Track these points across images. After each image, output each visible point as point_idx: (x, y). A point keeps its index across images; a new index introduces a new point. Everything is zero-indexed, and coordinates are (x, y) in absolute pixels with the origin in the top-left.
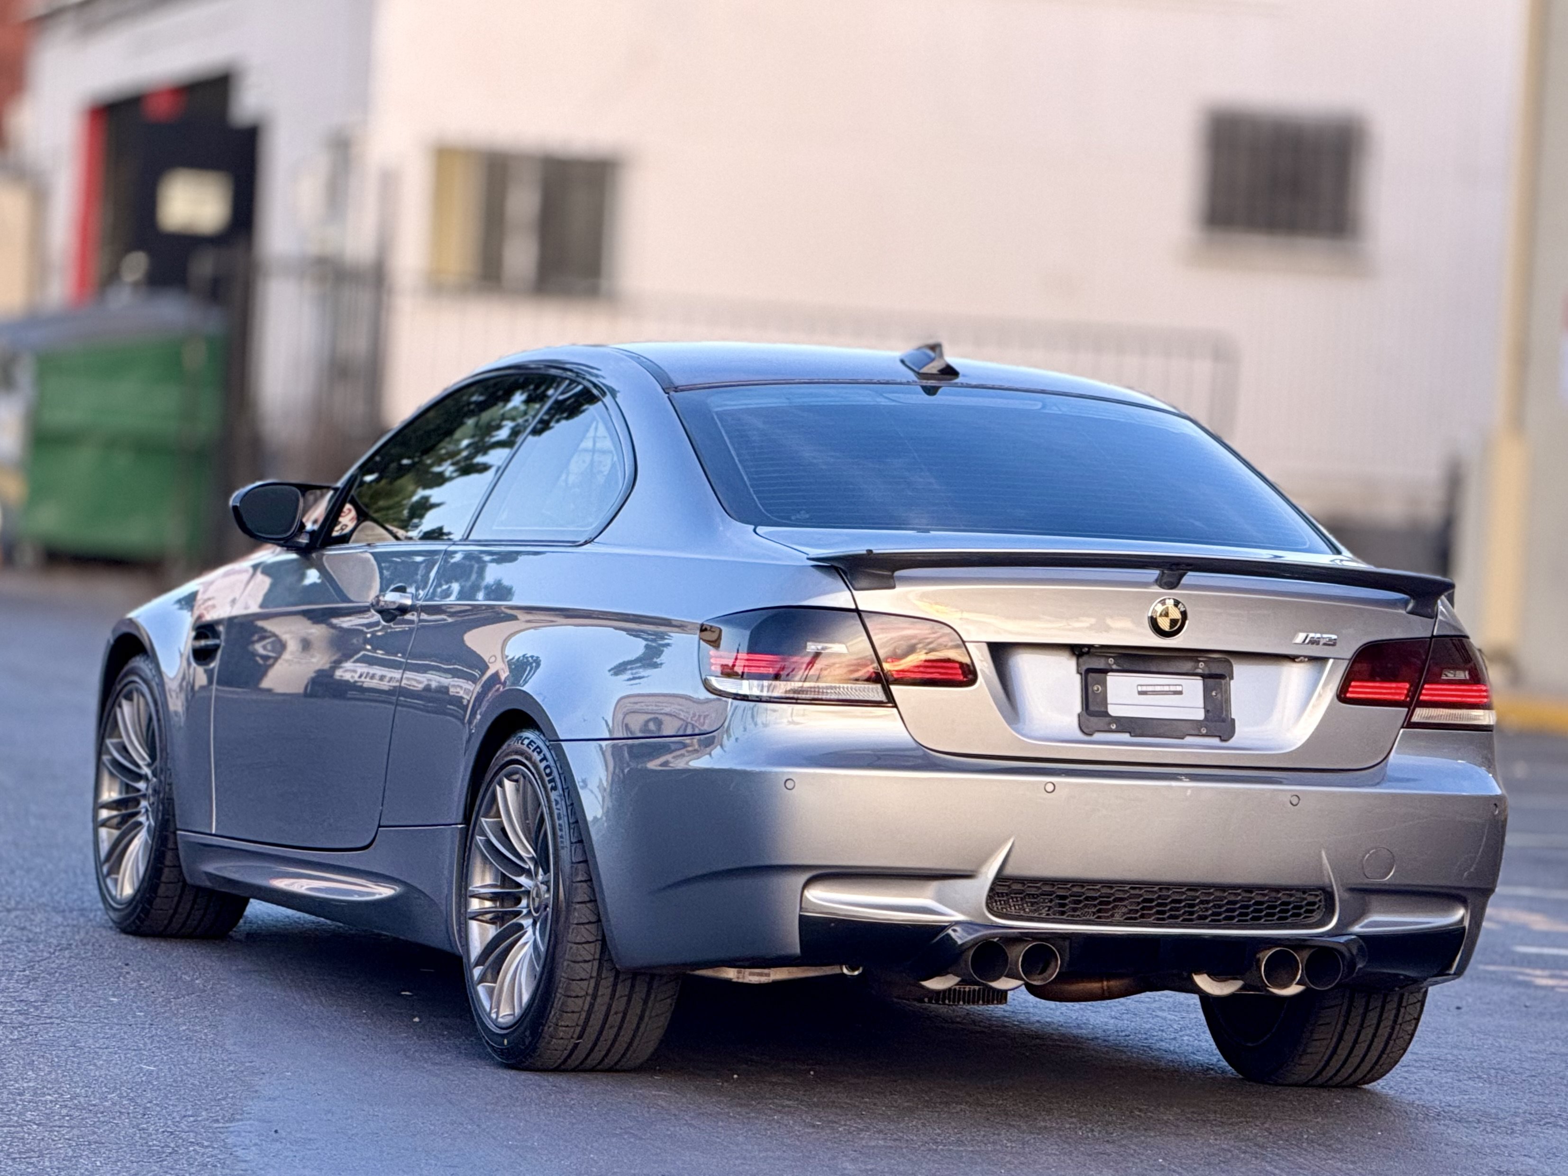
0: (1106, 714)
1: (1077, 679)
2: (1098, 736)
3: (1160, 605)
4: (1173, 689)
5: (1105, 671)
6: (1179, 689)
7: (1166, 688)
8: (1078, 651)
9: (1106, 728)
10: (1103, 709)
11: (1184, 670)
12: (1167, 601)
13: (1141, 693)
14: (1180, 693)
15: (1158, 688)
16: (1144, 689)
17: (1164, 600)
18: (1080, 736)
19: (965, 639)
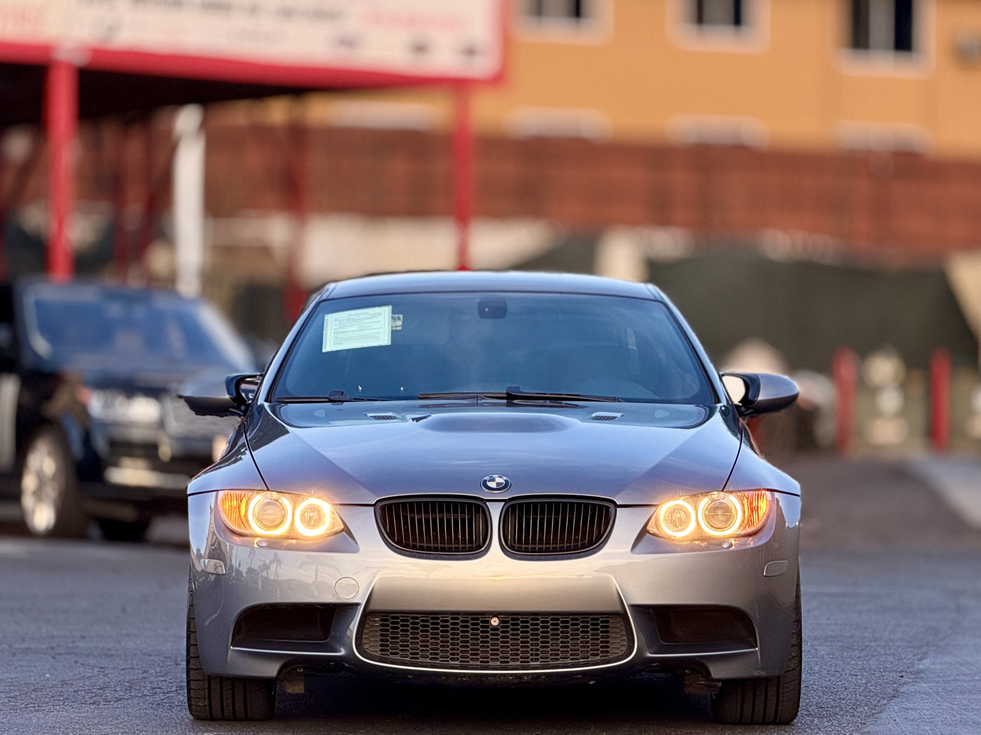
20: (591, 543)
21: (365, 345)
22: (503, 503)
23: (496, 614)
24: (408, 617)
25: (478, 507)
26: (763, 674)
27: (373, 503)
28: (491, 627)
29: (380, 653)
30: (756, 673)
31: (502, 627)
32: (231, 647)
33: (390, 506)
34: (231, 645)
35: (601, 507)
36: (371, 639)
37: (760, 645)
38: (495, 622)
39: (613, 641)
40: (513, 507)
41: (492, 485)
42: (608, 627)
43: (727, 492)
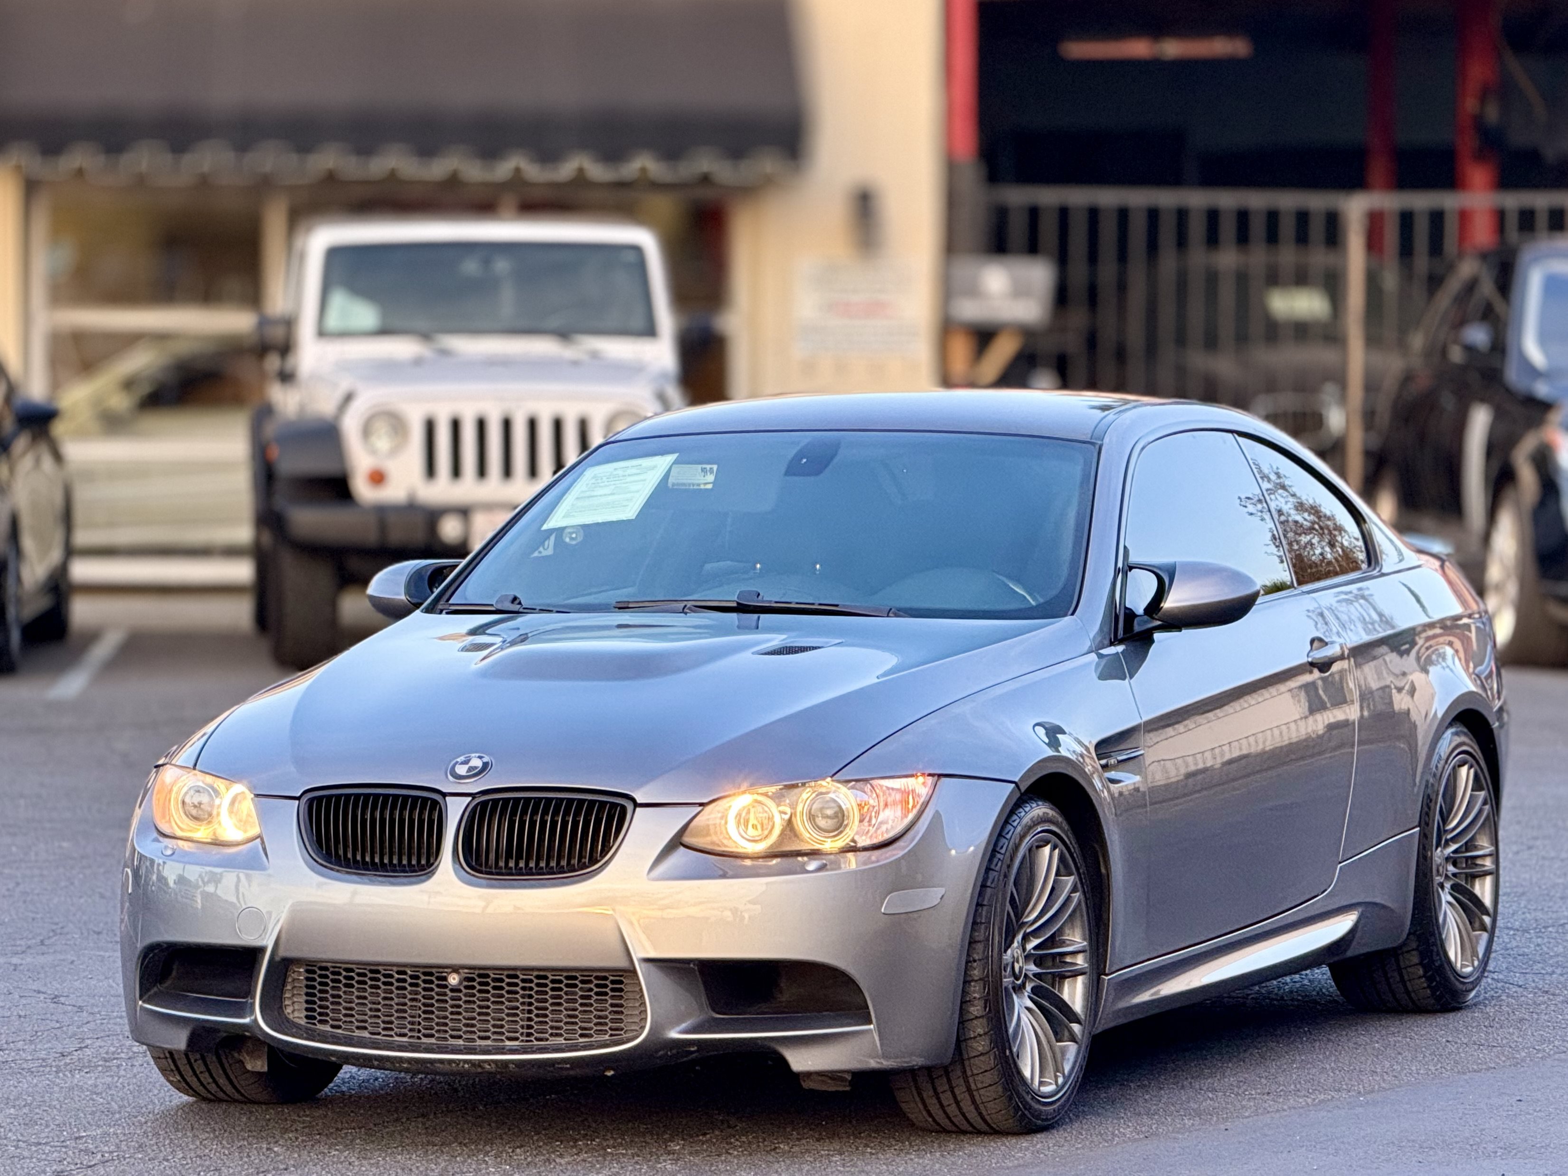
20: (593, 861)
21: (600, 519)
22: (469, 799)
23: (456, 969)
24: (340, 968)
25: (435, 803)
26: (887, 1064)
27: (298, 795)
28: (450, 987)
29: (305, 1020)
30: (873, 1064)
31: (466, 987)
32: (140, 1003)
33: (319, 799)
34: (140, 999)
35: (614, 805)
36: (295, 1000)
37: (877, 1021)
38: (454, 979)
39: (630, 1013)
40: (484, 804)
41: (462, 770)
42: (621, 990)
43: (839, 781)
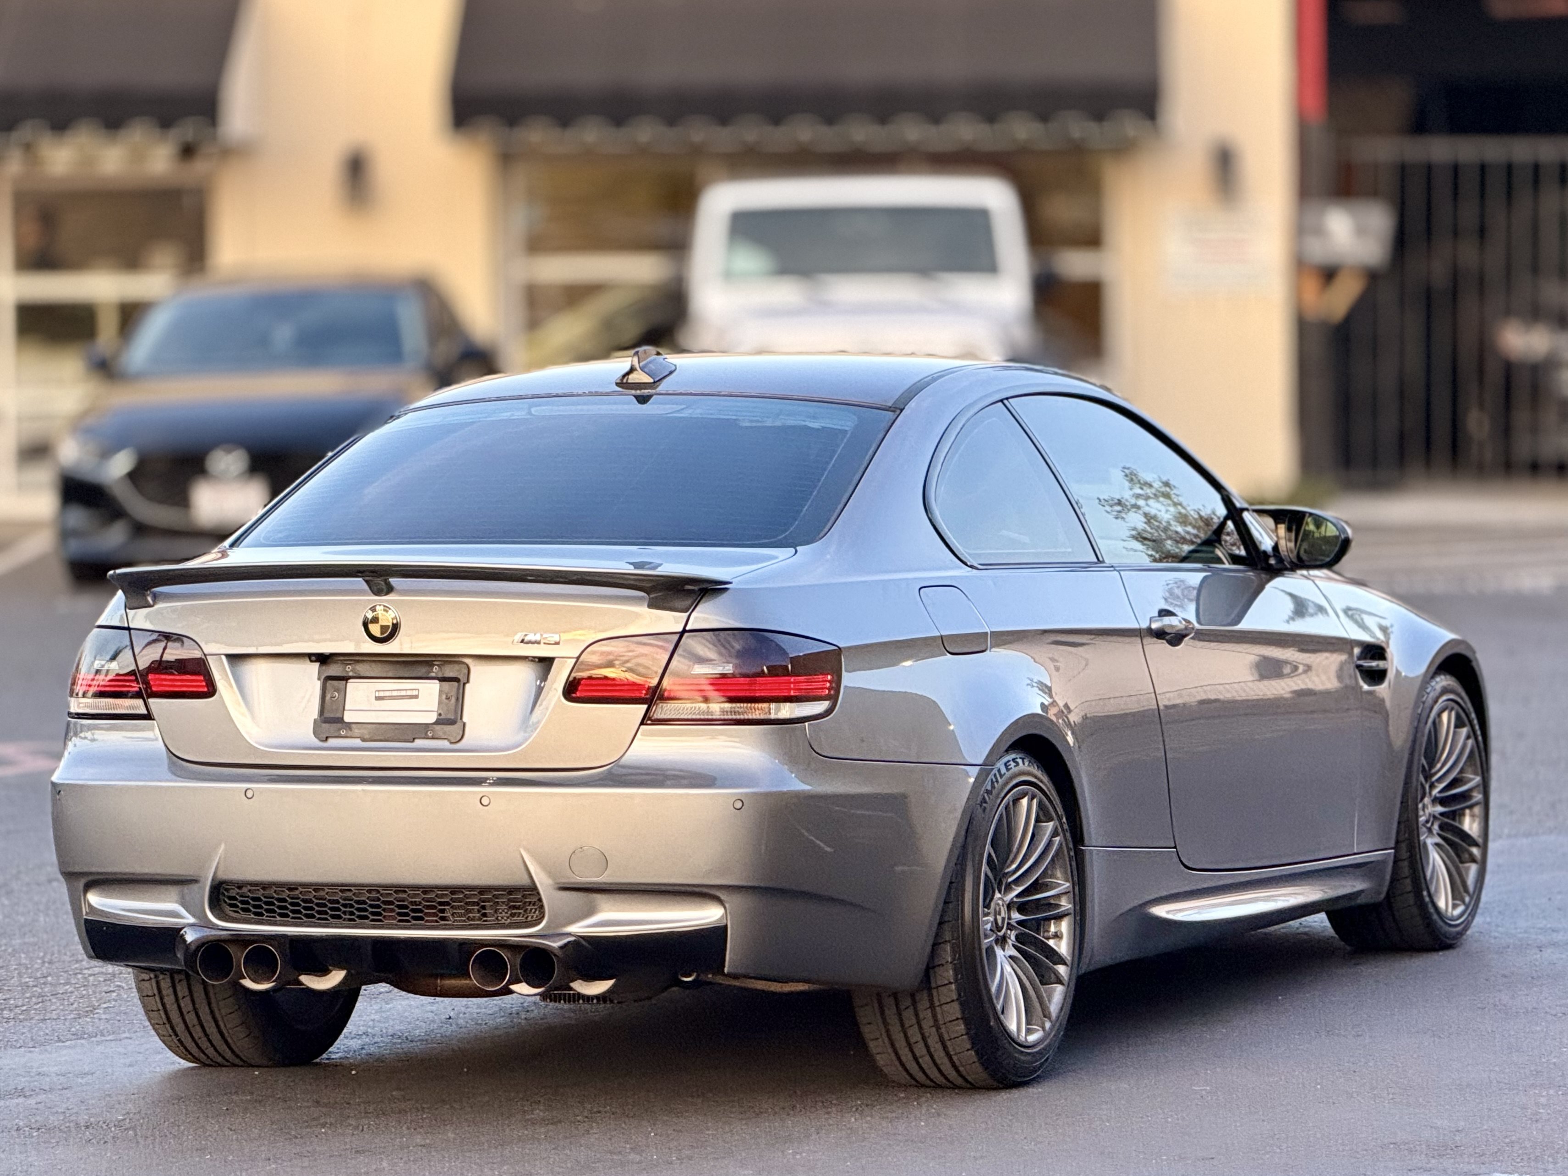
0: (340, 720)
1: (318, 685)
2: (332, 742)
3: (370, 612)
4: (409, 693)
5: (346, 679)
6: (415, 693)
7: (403, 693)
8: (323, 659)
9: (336, 734)
10: (339, 715)
11: (419, 675)
12: (378, 608)
13: (378, 698)
14: (416, 697)
15: (395, 693)
16: (382, 694)
17: (375, 606)
18: (316, 742)
19: (206, 652)
